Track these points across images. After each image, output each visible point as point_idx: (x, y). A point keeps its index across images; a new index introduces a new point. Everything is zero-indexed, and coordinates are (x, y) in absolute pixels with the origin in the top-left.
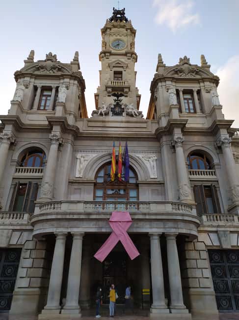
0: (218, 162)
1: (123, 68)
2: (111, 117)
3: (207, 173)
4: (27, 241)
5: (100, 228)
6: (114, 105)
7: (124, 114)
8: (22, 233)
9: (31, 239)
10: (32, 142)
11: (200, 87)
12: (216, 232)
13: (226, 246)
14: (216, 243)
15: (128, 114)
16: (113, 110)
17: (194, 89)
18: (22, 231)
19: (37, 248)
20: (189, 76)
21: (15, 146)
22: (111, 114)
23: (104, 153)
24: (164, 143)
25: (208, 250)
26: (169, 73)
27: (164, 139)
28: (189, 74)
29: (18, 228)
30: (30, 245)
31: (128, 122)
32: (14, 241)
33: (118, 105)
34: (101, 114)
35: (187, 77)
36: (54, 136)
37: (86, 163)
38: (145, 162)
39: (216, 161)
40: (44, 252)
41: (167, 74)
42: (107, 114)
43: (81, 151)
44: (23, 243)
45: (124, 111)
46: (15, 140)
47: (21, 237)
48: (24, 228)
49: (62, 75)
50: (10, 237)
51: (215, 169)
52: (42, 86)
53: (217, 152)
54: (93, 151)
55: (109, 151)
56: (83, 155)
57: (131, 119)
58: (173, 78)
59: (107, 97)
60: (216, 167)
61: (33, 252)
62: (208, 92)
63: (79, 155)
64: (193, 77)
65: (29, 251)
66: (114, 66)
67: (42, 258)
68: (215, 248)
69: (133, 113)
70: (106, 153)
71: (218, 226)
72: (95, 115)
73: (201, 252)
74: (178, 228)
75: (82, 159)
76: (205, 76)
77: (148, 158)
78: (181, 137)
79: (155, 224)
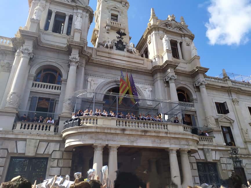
0: (196, 97)
1: (119, 12)
2: (115, 51)
3: (188, 105)
4: (54, 151)
5: (132, 142)
6: (117, 41)
7: (125, 50)
8: (49, 143)
9: (58, 150)
10: (49, 60)
11: (182, 40)
12: (202, 149)
13: (210, 160)
14: (203, 157)
15: (128, 51)
16: (116, 45)
17: (178, 41)
18: (49, 142)
19: (64, 158)
20: (175, 30)
21: (33, 61)
22: (115, 48)
23: (110, 80)
24: (159, 79)
25: (197, 162)
26: (162, 24)
27: (159, 75)
28: (175, 29)
29: (45, 138)
30: (58, 155)
31: (129, 57)
32: (41, 151)
33: (120, 42)
34: (107, 47)
35: (174, 31)
36: (73, 58)
37: (96, 86)
38: (143, 92)
39: (194, 97)
40: (71, 161)
41: (160, 25)
42: (111, 48)
43: (90, 75)
44: (50, 153)
45: (125, 48)
46: (33, 56)
47: (48, 147)
48: (51, 139)
49: (77, 6)
50: (37, 146)
51: (194, 103)
52: (57, 12)
53: (195, 90)
54: (101, 77)
55: (115, 78)
56: (94, 79)
57: (131, 55)
58: (165, 29)
59: (106, 33)
60: (194, 101)
61: (60, 161)
62: (188, 45)
63: (90, 79)
64: (177, 32)
65: (57, 160)
66: (111, 9)
67: (69, 167)
68: (201, 161)
69: (133, 50)
70: (113, 80)
71: (204, 145)
72: (101, 46)
73: (193, 164)
74: (189, 145)
75: (92, 83)
76: (186, 33)
77: (145, 88)
78: (174, 75)
79: (173, 141)
